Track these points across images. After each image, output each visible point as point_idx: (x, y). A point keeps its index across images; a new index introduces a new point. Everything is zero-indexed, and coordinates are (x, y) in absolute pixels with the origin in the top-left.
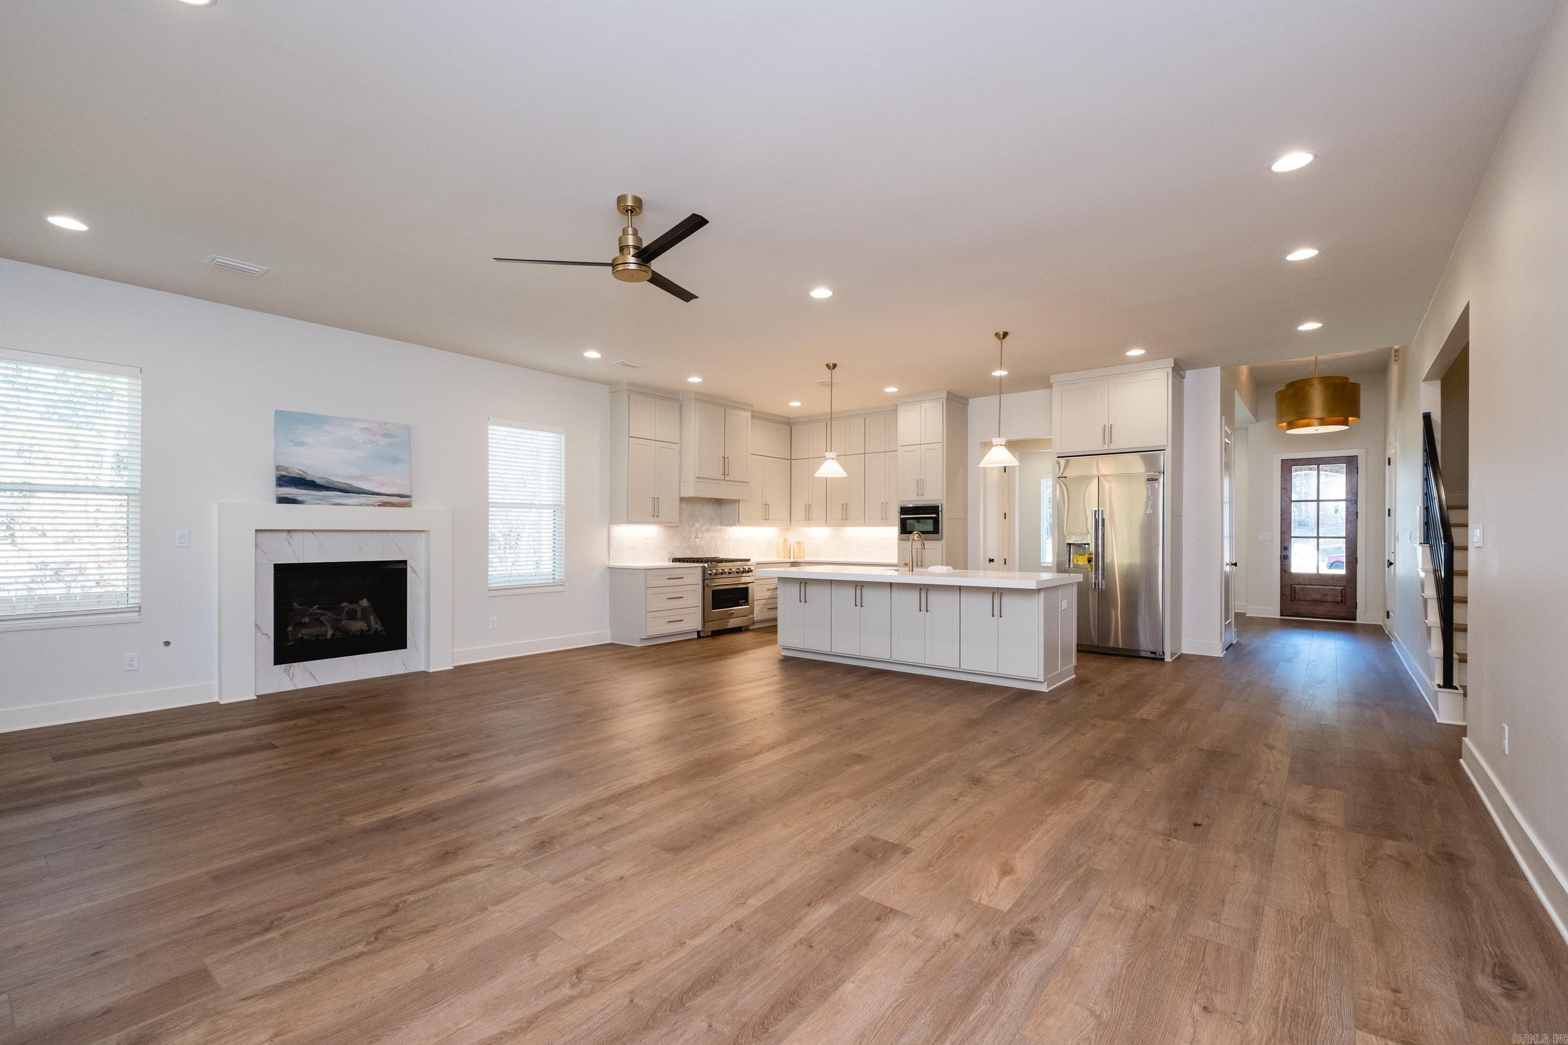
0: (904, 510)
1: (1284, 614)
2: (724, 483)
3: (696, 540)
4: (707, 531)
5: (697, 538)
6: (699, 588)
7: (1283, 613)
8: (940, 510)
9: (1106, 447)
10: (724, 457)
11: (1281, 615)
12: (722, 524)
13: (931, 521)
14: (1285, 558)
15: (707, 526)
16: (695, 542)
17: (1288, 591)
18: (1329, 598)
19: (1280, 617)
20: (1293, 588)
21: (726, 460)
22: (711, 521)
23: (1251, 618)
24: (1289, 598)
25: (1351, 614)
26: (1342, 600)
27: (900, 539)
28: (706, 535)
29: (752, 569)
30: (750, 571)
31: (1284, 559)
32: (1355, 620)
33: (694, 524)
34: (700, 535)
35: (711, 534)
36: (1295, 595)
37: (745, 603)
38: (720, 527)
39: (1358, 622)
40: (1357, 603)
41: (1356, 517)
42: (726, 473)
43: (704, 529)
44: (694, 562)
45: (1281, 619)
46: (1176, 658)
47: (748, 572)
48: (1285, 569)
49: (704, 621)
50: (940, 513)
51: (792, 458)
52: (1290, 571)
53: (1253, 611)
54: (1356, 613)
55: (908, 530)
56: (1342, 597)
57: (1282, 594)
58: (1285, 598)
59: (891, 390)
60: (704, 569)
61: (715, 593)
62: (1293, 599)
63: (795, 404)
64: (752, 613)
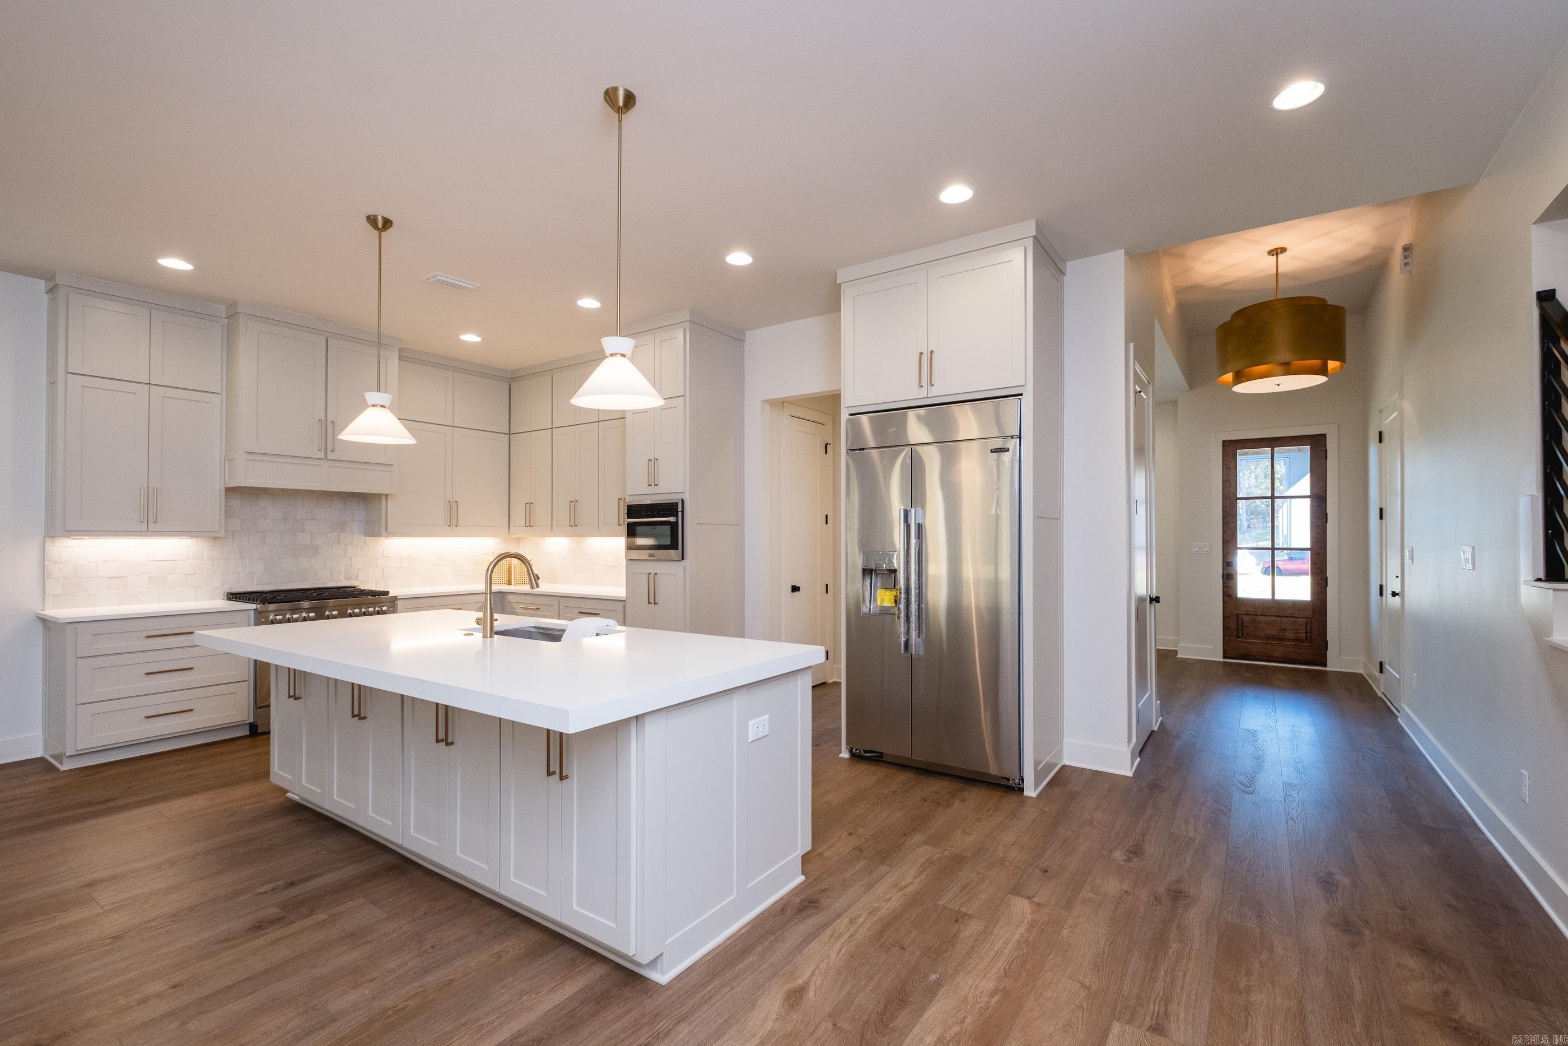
0: (630, 510)
1: (1227, 656)
7: (1226, 653)
8: (680, 509)
9: (923, 393)
10: (323, 420)
11: (1225, 657)
13: (668, 527)
14: (1229, 578)
15: (329, 537)
17: (1233, 625)
18: (1289, 635)
19: (1221, 660)
20: (1240, 620)
21: (330, 426)
23: (1185, 661)
24: (1235, 633)
25: (1319, 654)
26: (1306, 638)
27: (628, 560)
31: (1227, 578)
32: (1325, 665)
36: (1242, 629)
39: (1328, 669)
40: (1327, 641)
41: (1325, 520)
42: (330, 447)
45: (1224, 662)
46: (1049, 784)
48: (1229, 593)
50: (680, 514)
51: (512, 432)
52: (1236, 596)
53: (1186, 652)
54: (1326, 655)
56: (1306, 633)
57: (1226, 628)
58: (1228, 634)
59: (589, 303)
60: (256, 614)
62: (1240, 634)
63: (471, 338)
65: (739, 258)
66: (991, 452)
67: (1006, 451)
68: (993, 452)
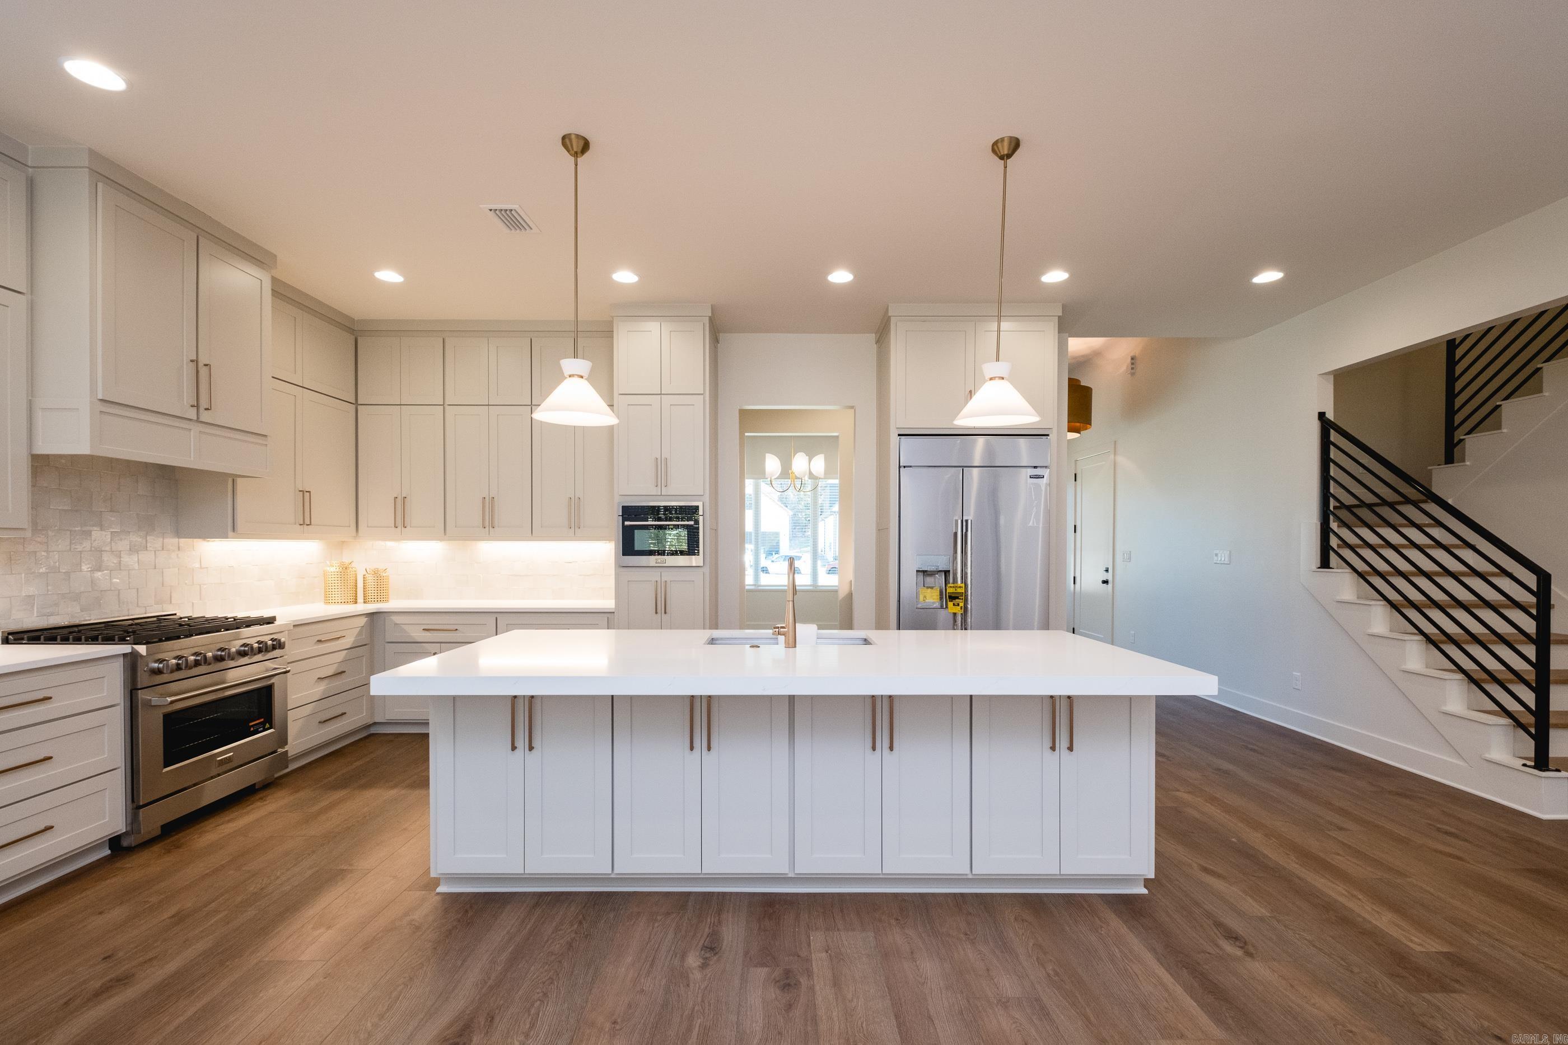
0: (629, 512)
2: (196, 428)
3: (98, 574)
4: (133, 550)
5: (99, 569)
6: (116, 720)
8: (701, 512)
10: (195, 361)
12: (179, 533)
13: (683, 533)
15: (136, 539)
16: (93, 582)
21: (203, 371)
22: (147, 525)
27: (620, 566)
28: (130, 560)
29: (283, 640)
30: (278, 645)
33: (89, 534)
34: (109, 560)
35: (146, 557)
37: (263, 724)
38: (175, 540)
42: (204, 403)
43: (123, 545)
44: (93, 640)
47: (274, 648)
49: (135, 804)
50: (701, 517)
51: (360, 402)
55: (637, 548)
59: (625, 277)
60: (132, 661)
61: (172, 720)
63: (389, 276)
64: (283, 741)
65: (841, 277)
66: (1030, 477)
67: (1042, 478)
68: (1032, 478)
